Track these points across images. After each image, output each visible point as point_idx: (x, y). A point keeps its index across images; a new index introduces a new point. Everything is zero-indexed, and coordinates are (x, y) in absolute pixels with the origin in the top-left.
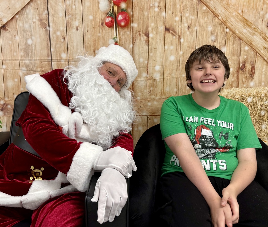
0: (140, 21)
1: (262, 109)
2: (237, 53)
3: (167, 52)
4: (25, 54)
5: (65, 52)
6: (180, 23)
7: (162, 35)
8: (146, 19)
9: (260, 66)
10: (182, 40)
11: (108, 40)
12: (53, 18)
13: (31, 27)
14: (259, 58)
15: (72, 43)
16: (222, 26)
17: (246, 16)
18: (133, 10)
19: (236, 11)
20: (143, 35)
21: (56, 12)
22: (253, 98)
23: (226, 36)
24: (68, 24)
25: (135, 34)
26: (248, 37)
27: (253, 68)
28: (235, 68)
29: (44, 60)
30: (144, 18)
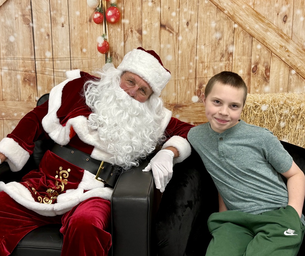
0: (132, 17)
1: (281, 120)
2: (248, 52)
3: (163, 51)
4: (7, 52)
5: (49, 50)
6: (177, 19)
7: (157, 33)
8: (139, 15)
9: (276, 67)
10: (180, 38)
11: (97, 38)
12: (37, 14)
13: (13, 22)
14: (274, 59)
15: (57, 40)
16: (229, 21)
17: (258, 9)
18: (124, 4)
19: (246, 3)
20: (136, 32)
21: (39, 7)
22: (269, 106)
23: (234, 32)
24: (53, 20)
25: (127, 31)
26: (260, 34)
27: (268, 70)
28: (246, 69)
29: (27, 59)
30: (136, 14)
